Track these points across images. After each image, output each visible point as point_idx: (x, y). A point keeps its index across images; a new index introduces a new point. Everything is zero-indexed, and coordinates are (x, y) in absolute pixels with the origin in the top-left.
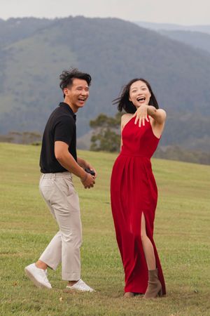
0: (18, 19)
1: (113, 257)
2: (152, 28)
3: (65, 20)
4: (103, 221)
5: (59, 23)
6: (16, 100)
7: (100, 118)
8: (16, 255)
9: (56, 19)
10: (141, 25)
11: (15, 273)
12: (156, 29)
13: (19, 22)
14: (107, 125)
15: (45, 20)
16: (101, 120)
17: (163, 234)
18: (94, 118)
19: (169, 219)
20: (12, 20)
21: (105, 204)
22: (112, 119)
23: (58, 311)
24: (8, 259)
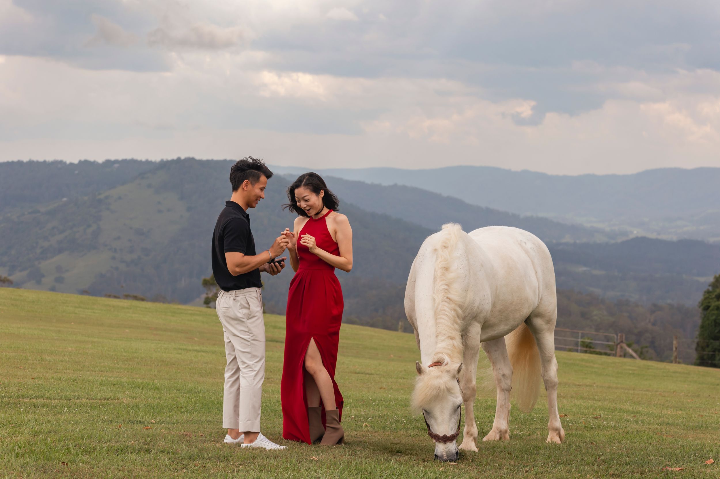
0: (116, 161)
3: (173, 161)
5: (164, 165)
6: (114, 258)
9: (162, 161)
13: (116, 165)
15: (148, 162)
20: (108, 163)
24: (109, 404)
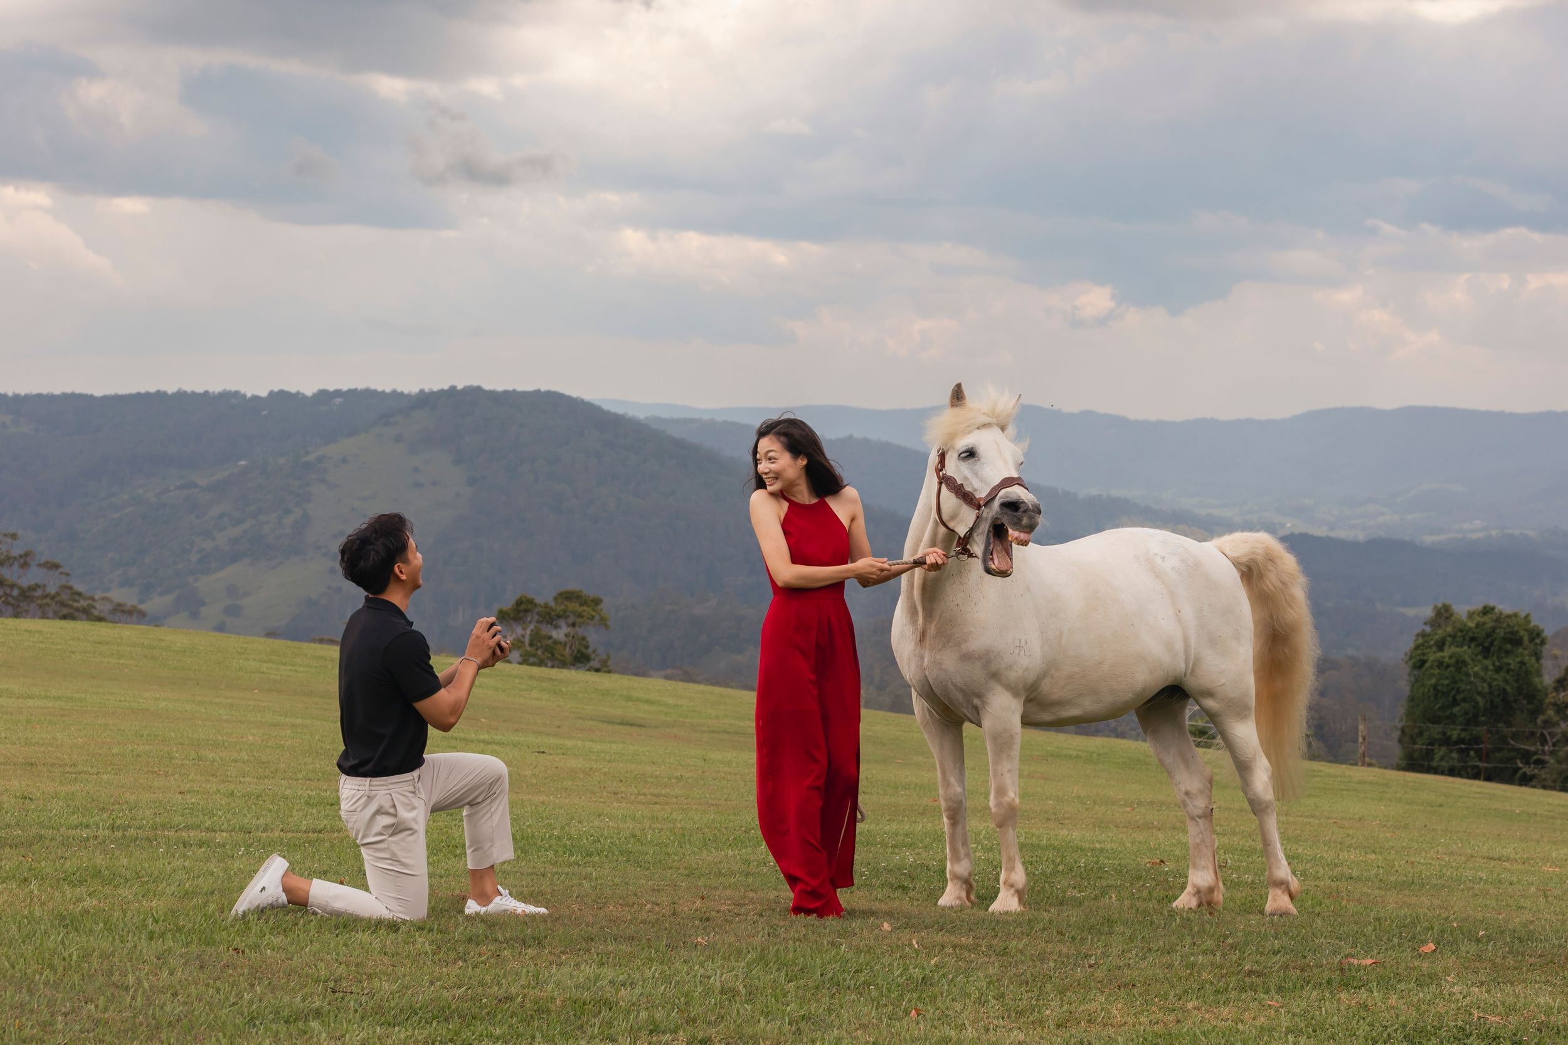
0: (338, 393)
1: (559, 838)
2: (631, 412)
3: (441, 393)
4: (534, 781)
5: (426, 400)
7: (519, 603)
8: (341, 835)
9: (422, 391)
10: (606, 407)
11: (340, 864)
12: (641, 415)
13: (338, 401)
14: (536, 617)
15: (395, 395)
16: (522, 607)
17: (667, 804)
18: (508, 604)
19: (680, 778)
20: (324, 396)
21: (537, 754)
22: (546, 606)
23: (440, 931)
24: (323, 841)
